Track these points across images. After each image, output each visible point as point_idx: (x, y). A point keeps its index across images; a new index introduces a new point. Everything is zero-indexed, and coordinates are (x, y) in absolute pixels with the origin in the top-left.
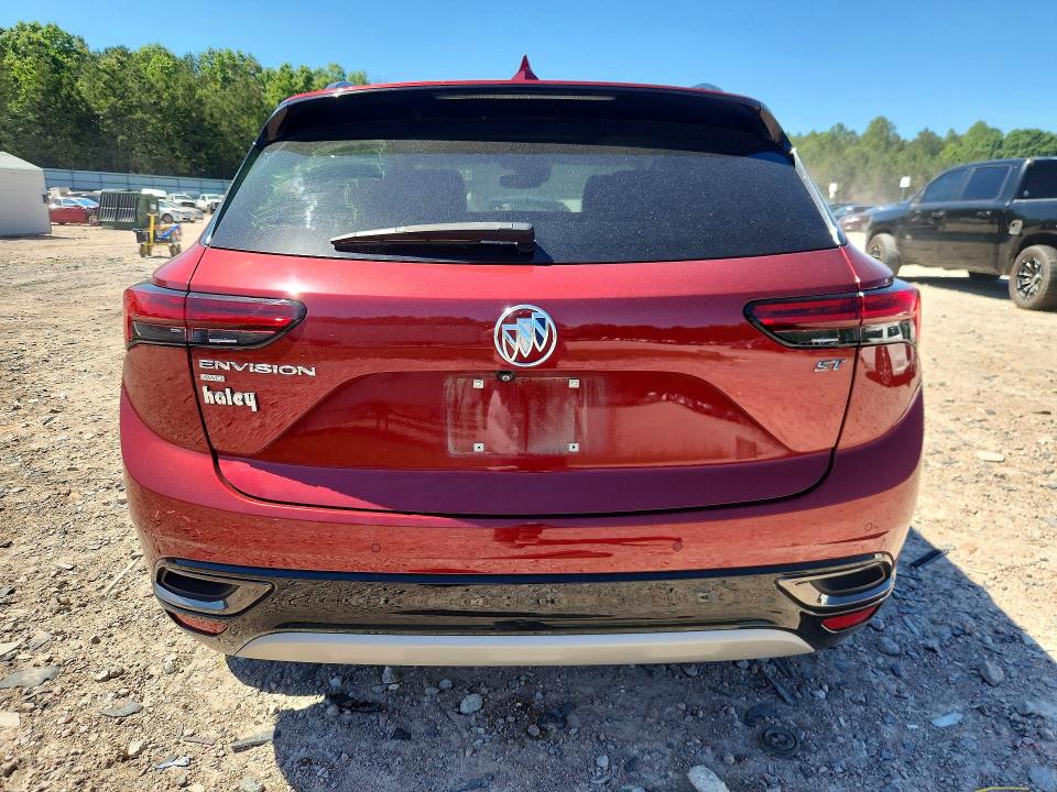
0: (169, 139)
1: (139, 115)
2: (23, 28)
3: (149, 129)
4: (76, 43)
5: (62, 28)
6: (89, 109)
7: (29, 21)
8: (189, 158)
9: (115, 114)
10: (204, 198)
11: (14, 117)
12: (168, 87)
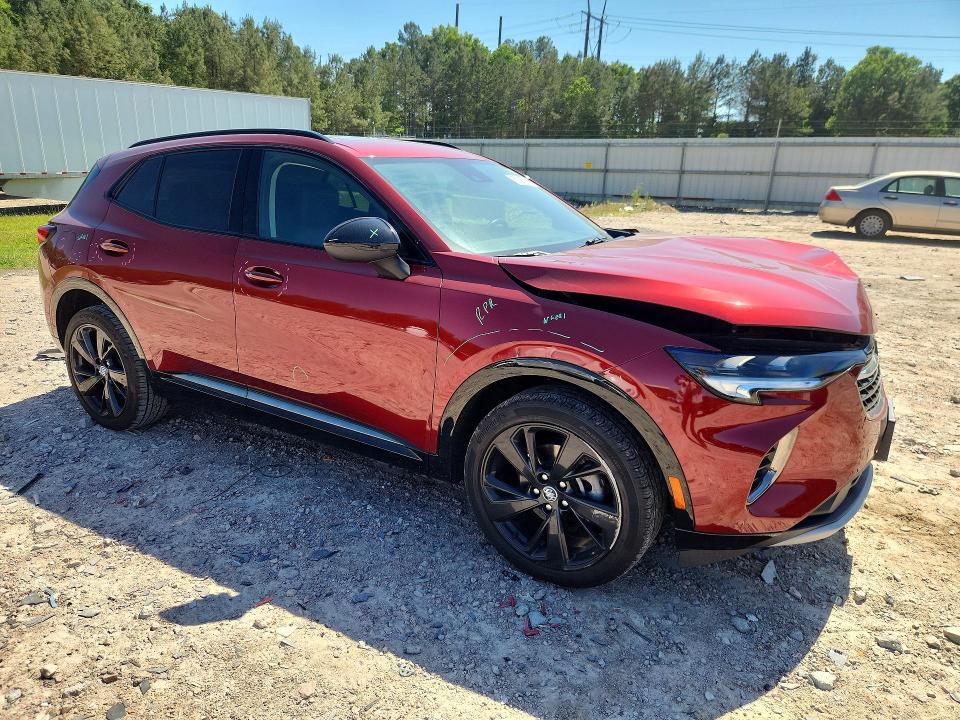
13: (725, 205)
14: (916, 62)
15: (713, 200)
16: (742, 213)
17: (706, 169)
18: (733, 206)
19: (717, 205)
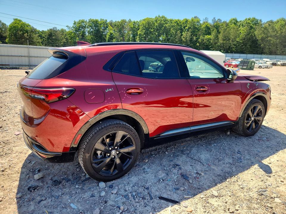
0: (277, 44)
1: (269, 38)
2: (246, 19)
3: (272, 42)
4: (259, 21)
5: (256, 18)
6: (256, 38)
7: (248, 18)
8: (281, 50)
9: (263, 39)
10: (280, 62)
11: (237, 42)
12: (281, 30)
13: (15, 67)
14: (29, 26)
15: (9, 65)
16: (21, 69)
17: (4, 55)
18: (17, 67)
19: (11, 67)
